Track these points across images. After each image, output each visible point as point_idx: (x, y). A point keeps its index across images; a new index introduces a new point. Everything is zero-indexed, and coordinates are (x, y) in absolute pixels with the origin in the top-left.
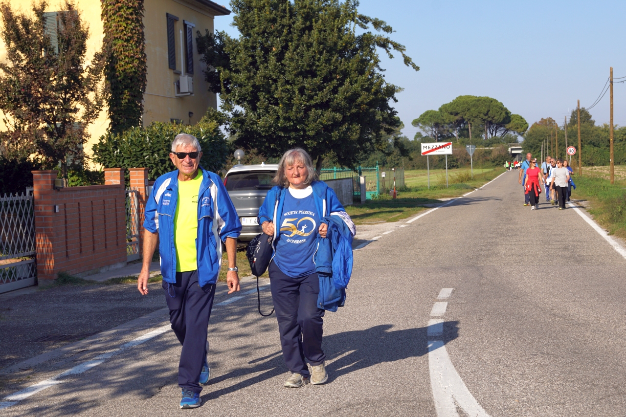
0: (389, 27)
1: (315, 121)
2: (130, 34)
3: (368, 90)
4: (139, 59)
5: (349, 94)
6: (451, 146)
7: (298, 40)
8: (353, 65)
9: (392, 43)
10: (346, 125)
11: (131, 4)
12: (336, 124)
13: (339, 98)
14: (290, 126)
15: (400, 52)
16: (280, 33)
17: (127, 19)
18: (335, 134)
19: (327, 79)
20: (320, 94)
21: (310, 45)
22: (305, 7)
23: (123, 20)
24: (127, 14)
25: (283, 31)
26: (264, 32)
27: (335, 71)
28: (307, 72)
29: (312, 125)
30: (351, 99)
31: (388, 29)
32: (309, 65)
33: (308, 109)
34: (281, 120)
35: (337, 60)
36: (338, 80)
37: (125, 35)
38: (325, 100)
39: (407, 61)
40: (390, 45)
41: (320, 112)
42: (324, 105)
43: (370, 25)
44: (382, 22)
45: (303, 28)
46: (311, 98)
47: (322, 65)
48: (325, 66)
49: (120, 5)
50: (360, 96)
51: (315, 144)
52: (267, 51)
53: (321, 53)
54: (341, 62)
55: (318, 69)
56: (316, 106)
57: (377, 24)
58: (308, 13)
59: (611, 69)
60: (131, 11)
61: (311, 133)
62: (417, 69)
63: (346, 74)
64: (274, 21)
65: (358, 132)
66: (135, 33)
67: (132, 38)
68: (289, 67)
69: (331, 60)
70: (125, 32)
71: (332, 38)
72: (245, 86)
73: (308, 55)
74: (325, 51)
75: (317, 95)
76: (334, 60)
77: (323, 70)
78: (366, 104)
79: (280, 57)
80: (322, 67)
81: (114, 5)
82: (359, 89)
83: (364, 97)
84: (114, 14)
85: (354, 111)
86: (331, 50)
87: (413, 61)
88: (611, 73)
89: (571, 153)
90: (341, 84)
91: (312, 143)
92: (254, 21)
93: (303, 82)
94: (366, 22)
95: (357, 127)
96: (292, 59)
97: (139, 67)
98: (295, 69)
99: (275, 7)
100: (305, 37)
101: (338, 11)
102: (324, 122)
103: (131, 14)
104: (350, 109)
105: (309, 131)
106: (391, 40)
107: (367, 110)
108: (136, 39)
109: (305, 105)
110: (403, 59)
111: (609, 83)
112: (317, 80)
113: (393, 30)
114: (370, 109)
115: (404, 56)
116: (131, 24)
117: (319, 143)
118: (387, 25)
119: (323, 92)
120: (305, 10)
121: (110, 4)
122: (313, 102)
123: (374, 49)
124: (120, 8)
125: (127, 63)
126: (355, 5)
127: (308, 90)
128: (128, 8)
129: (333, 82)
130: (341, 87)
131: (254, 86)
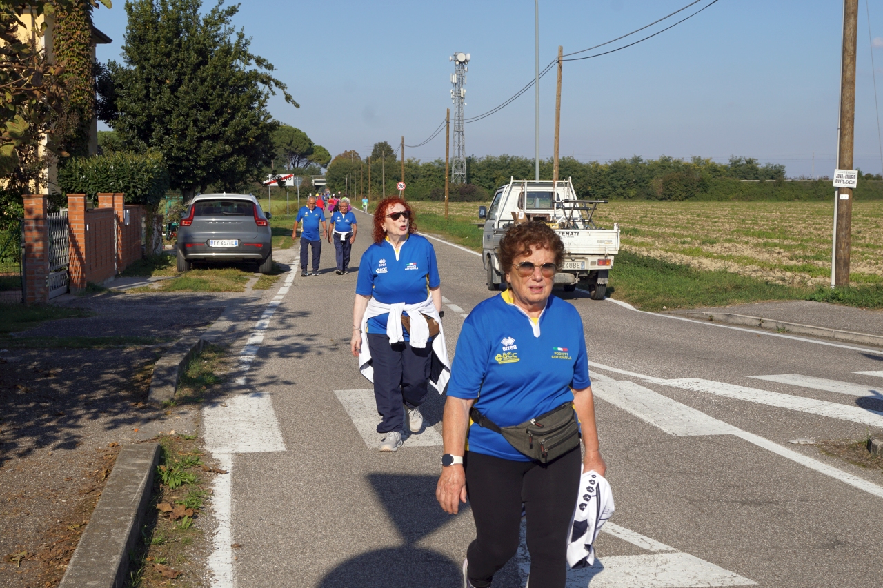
0: (271, 65)
1: (206, 152)
2: (81, 69)
3: (256, 124)
4: (89, 92)
5: (240, 127)
6: (292, 177)
7: (191, 74)
8: (243, 100)
9: (274, 81)
10: (235, 157)
11: (83, 41)
12: (226, 156)
13: (229, 132)
14: (183, 156)
15: (281, 90)
16: (175, 66)
17: (79, 54)
18: (224, 166)
19: (219, 113)
20: (213, 127)
21: (203, 81)
22: (199, 43)
23: (75, 55)
24: (80, 50)
25: (177, 65)
26: (159, 65)
27: (226, 106)
28: (201, 105)
29: (204, 156)
30: (241, 133)
31: (270, 67)
32: (202, 99)
33: (200, 140)
34: (175, 150)
35: (229, 96)
36: (229, 114)
37: (77, 69)
38: (217, 132)
39: (288, 98)
40: (272, 83)
41: (210, 143)
42: (214, 138)
43: (252, 61)
44: (264, 60)
45: (197, 63)
46: (203, 129)
47: (214, 99)
48: (218, 100)
49: (72, 40)
50: (249, 130)
51: (205, 174)
52: (161, 82)
53: (214, 88)
54: (233, 97)
55: (211, 102)
56: (208, 138)
57: (259, 61)
58: (201, 49)
59: (448, 110)
60: (82, 47)
61: (203, 164)
62: (298, 106)
63: (236, 110)
64: (168, 55)
65: (245, 163)
66: (86, 68)
67: (82, 72)
68: (183, 100)
69: (223, 94)
70: (77, 66)
71: (223, 75)
72: (139, 116)
73: (201, 89)
74: (218, 87)
75: (209, 127)
76: (226, 95)
77: (216, 104)
78: (254, 138)
79: (174, 89)
80: (214, 101)
81: (67, 41)
82: (249, 123)
83: (253, 132)
84: (67, 49)
85: (242, 144)
86: (224, 86)
87: (294, 98)
88: (448, 114)
89: (401, 188)
90: (232, 118)
91: (202, 173)
92: (149, 53)
93: (196, 115)
94: (249, 59)
95: (243, 159)
96: (187, 93)
97: (88, 99)
98: (190, 102)
99: (169, 41)
100: (199, 72)
101: (230, 48)
102: (216, 154)
103: (83, 50)
104: (239, 141)
105: (200, 161)
106: (273, 77)
107: (255, 143)
108: (86, 73)
109: (197, 137)
110: (284, 96)
111: (445, 123)
112: (210, 113)
113: (275, 68)
114: (257, 142)
115: (285, 93)
116: (82, 60)
117: (208, 173)
118: (269, 63)
119: (215, 124)
120: (199, 46)
121: (64, 40)
122: (204, 134)
123: (256, 85)
124: (73, 44)
125: (78, 96)
126: (246, 44)
127: (202, 122)
128: (81, 44)
129: (224, 116)
130: (232, 120)
131: (149, 116)
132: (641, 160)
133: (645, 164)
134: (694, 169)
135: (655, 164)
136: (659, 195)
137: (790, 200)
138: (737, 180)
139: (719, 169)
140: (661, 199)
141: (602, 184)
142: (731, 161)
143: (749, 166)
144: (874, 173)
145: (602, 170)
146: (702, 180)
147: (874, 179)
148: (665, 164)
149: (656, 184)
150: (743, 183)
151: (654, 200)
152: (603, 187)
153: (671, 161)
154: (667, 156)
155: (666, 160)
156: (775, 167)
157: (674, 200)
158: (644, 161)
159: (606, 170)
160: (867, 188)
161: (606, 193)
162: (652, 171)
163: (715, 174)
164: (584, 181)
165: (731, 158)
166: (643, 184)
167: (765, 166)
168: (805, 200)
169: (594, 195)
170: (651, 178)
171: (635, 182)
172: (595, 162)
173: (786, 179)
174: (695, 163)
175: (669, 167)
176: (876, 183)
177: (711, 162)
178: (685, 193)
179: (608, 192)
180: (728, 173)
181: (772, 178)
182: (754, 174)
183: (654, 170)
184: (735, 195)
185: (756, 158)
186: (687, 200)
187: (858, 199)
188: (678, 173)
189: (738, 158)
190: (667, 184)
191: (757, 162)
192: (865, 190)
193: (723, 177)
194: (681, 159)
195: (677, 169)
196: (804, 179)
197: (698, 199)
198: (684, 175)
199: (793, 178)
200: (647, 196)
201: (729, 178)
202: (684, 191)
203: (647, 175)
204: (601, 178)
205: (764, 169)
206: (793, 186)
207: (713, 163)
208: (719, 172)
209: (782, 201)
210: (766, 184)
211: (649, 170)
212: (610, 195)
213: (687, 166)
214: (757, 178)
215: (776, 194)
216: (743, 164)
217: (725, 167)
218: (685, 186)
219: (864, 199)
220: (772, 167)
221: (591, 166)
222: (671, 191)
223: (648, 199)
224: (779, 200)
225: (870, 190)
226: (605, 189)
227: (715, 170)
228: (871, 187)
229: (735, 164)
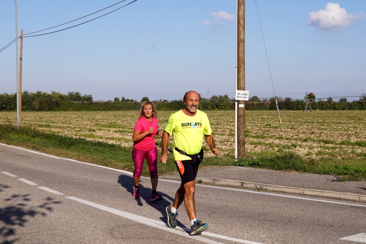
132: (28, 93)
133: (30, 94)
134: (52, 97)
135: (35, 94)
136: (37, 108)
137: (95, 110)
138: (72, 101)
139: (63, 97)
140: (38, 111)
141: (10, 104)
142: (69, 93)
143: (77, 95)
144: (130, 99)
145: (10, 97)
146: (56, 102)
147: (130, 101)
148: (39, 94)
149: (35, 103)
150: (74, 103)
151: (35, 111)
152: (11, 105)
153: (42, 93)
154: (40, 91)
155: (39, 93)
156: (88, 96)
157: (44, 111)
158: (29, 93)
159: (12, 97)
160: (127, 105)
161: (12, 107)
162: (33, 98)
163: (62, 99)
164: (2, 102)
165: (69, 92)
166: (29, 103)
167: (83, 95)
168: (102, 111)
169: (6, 109)
170: (33, 101)
171: (26, 102)
172: (6, 94)
173: (93, 101)
174: (52, 94)
175: (41, 96)
176: (131, 103)
177: (60, 93)
178: (48, 108)
179: (13, 107)
180: (68, 99)
181: (87, 101)
182: (79, 99)
183: (34, 97)
184: (72, 108)
185: (80, 92)
186: (50, 111)
187: (124, 110)
188: (46, 99)
189: (72, 92)
190: (40, 103)
191: (80, 94)
192: (127, 106)
193: (66, 100)
194: (46, 92)
195: (45, 97)
196: (101, 101)
197: (55, 111)
198: (48, 99)
199: (96, 101)
200: (31, 109)
201: (68, 101)
202: (48, 107)
203: (31, 100)
204: (9, 101)
205: (83, 96)
206: (96, 104)
207: (61, 94)
208: (64, 98)
209: (92, 111)
210: (85, 104)
211: (32, 97)
212: (14, 109)
213: (49, 96)
214: (80, 101)
215: (89, 108)
216: (74, 95)
217: (66, 96)
218: (48, 104)
219: (127, 110)
220: (87, 96)
221: (4, 95)
222: (42, 107)
223: (32, 110)
224: (91, 111)
225: (129, 106)
226: (11, 106)
227: (61, 97)
228: (129, 105)
229: (71, 95)
